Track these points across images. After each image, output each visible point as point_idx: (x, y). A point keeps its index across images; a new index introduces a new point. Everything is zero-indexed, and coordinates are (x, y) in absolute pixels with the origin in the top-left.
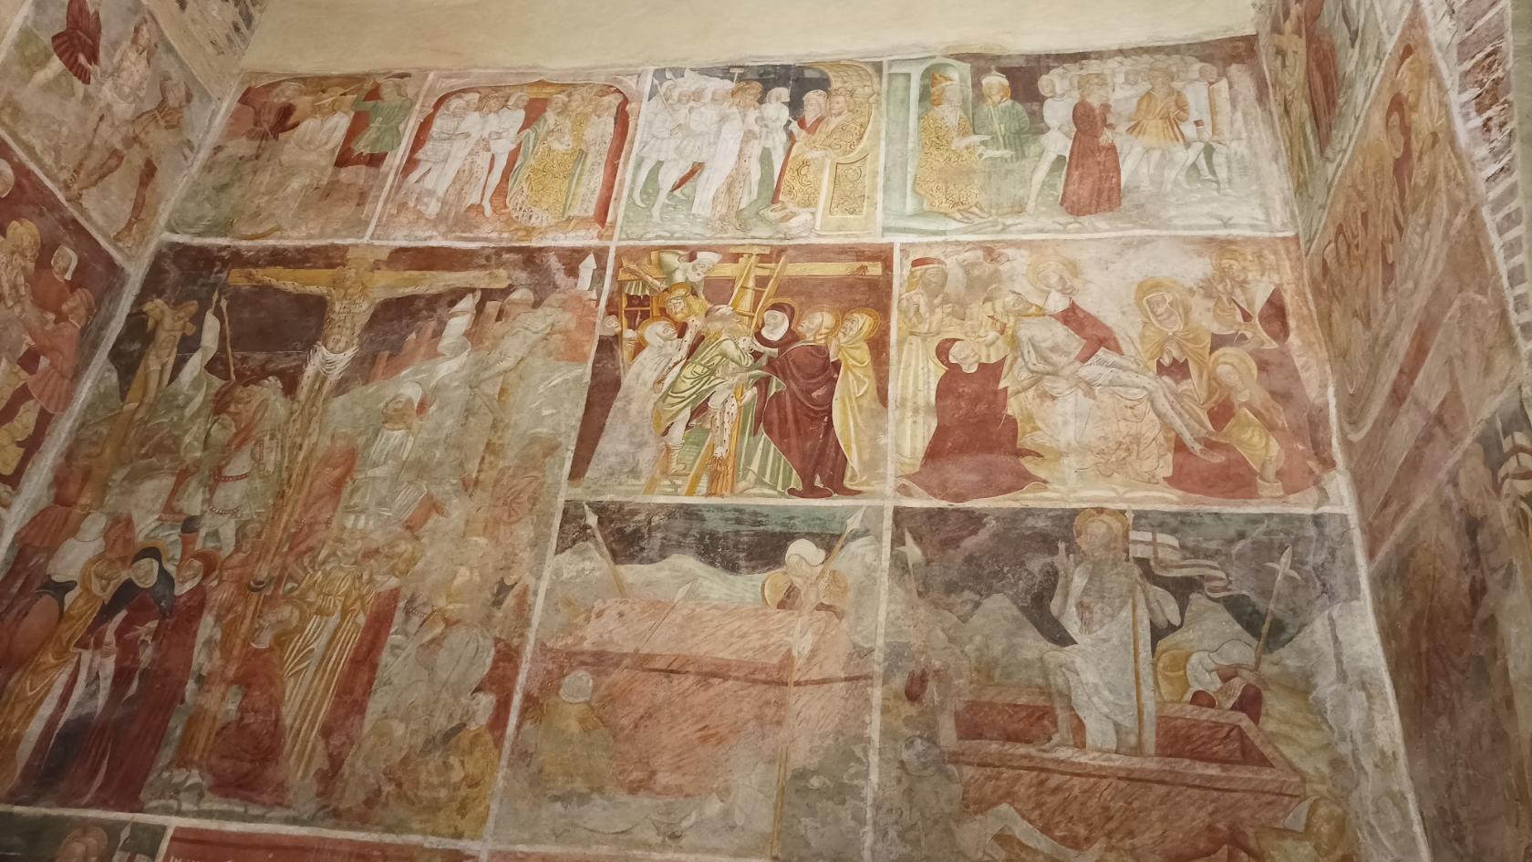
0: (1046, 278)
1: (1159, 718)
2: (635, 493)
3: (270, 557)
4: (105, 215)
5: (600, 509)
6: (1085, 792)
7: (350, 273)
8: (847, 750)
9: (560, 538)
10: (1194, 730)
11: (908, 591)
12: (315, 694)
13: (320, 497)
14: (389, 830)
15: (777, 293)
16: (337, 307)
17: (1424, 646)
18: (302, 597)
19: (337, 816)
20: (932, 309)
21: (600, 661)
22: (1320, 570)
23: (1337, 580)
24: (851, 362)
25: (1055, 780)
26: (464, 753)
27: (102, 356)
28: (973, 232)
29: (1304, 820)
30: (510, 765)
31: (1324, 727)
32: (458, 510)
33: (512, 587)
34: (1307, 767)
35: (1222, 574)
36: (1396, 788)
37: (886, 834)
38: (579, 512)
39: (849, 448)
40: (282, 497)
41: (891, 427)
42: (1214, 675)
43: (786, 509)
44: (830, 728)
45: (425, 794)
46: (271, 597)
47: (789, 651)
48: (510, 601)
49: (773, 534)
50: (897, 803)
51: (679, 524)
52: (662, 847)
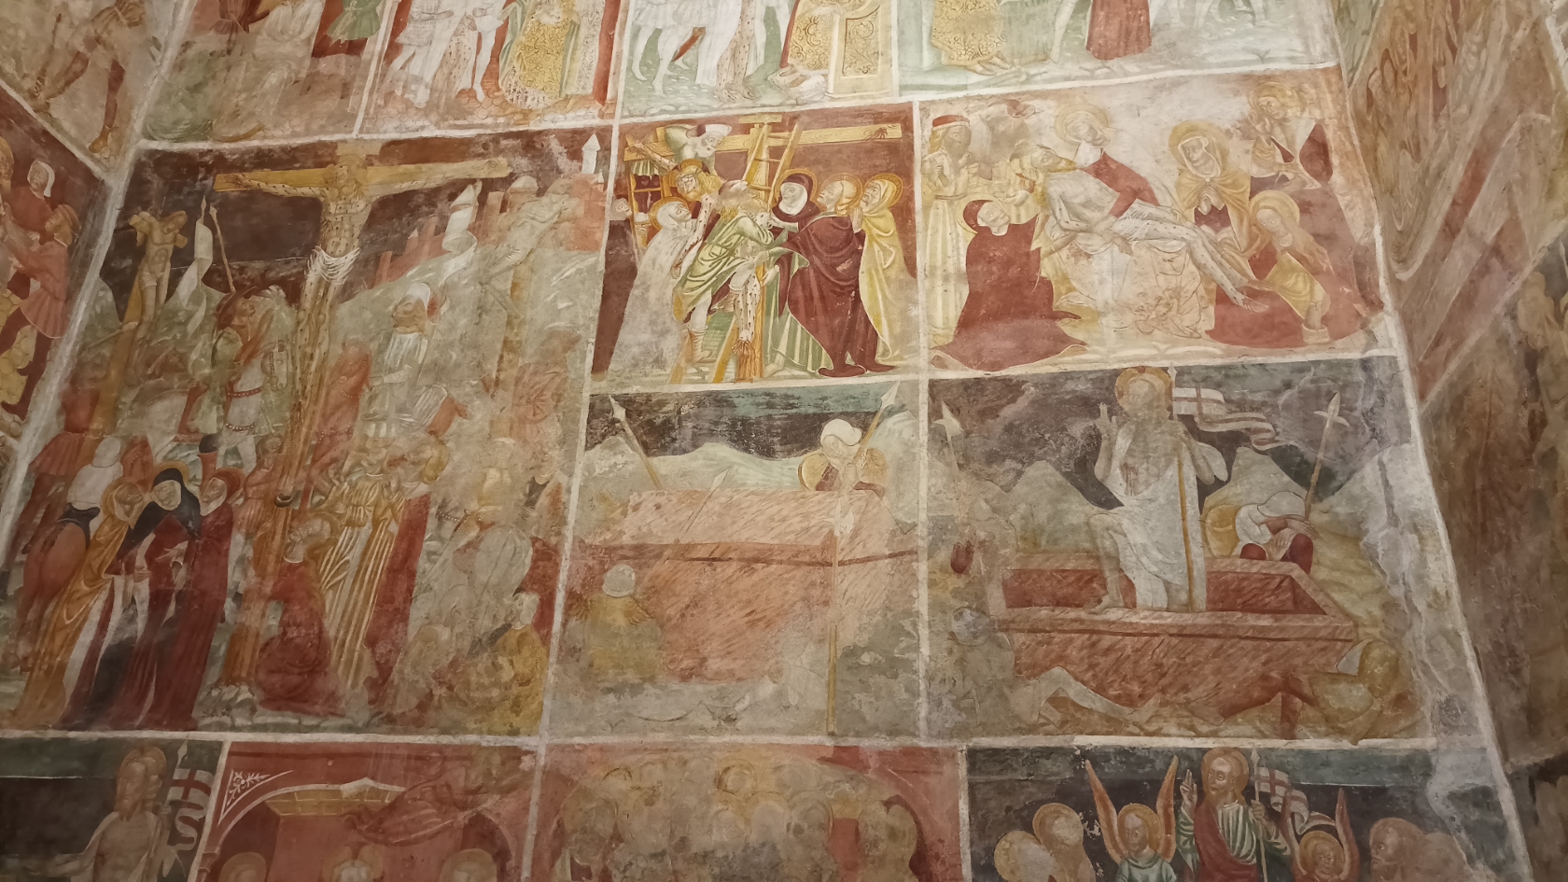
0: (1075, 129)
1: (1209, 573)
2: (662, 383)
3: (293, 471)
4: (77, 124)
5: (627, 402)
6: (1138, 650)
7: (342, 171)
8: (896, 625)
9: (588, 433)
10: (1245, 583)
11: (948, 464)
12: (355, 604)
13: (338, 407)
14: (445, 731)
15: (793, 164)
16: (332, 208)
17: (1479, 485)
18: (331, 510)
19: (391, 722)
20: (957, 171)
21: (641, 554)
22: (1369, 415)
23: (1387, 424)
24: (875, 231)
25: (1107, 641)
26: (511, 653)
27: (93, 275)
28: (995, 85)
29: (1357, 662)
30: (559, 661)
31: (1377, 572)
32: (481, 412)
33: (544, 486)
34: (1359, 611)
35: (1268, 426)
36: (1450, 626)
37: (940, 704)
38: (606, 406)
39: (879, 323)
40: (299, 410)
41: (921, 297)
42: (1264, 527)
43: (818, 389)
44: (877, 605)
45: (475, 695)
46: (299, 512)
47: (831, 532)
48: (543, 500)
49: (807, 416)
50: (949, 674)
51: (710, 412)
52: (719, 730)
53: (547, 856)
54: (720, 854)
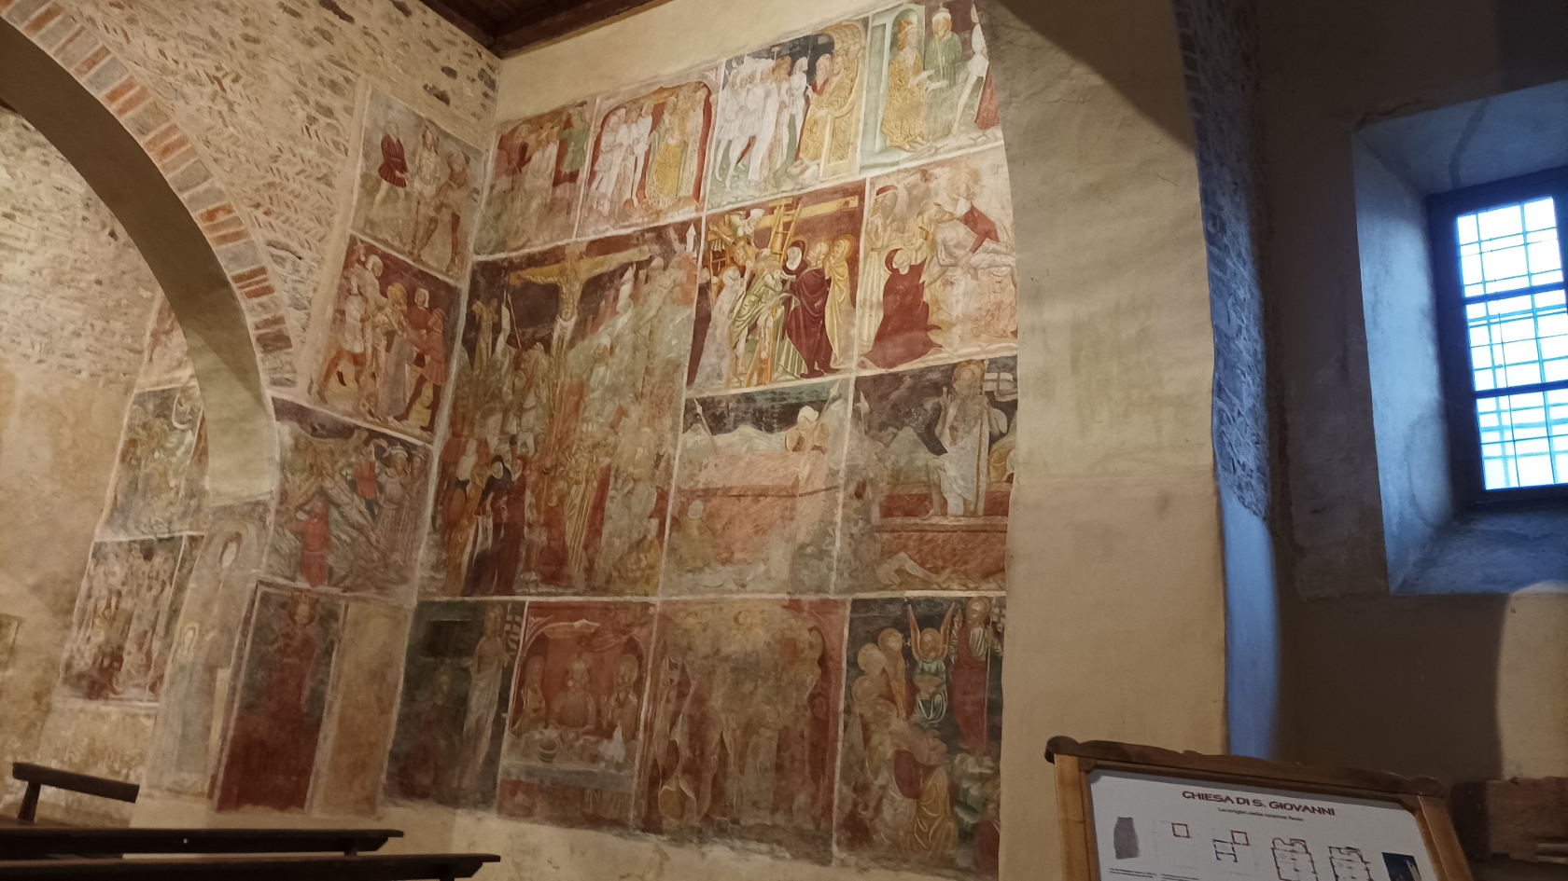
0: (958, 188)
1: (987, 493)
2: (718, 390)
3: (551, 453)
5: (703, 402)
6: (944, 541)
7: (568, 264)
8: (824, 533)
9: (684, 423)
10: (1005, 498)
11: (860, 432)
12: (579, 528)
13: (570, 415)
14: (617, 595)
15: (796, 234)
16: (564, 290)
18: (568, 474)
19: (594, 590)
20: (885, 230)
21: (707, 494)
24: (838, 277)
25: (930, 536)
26: (646, 552)
27: (458, 344)
30: (668, 556)
33: (663, 456)
37: (842, 574)
38: (693, 405)
39: (833, 340)
40: (552, 417)
41: (857, 321)
43: (799, 387)
44: (817, 518)
45: (630, 575)
47: (798, 476)
48: (663, 464)
49: (792, 405)
50: (849, 558)
51: (743, 406)
52: (738, 592)
53: (659, 658)
54: (734, 657)
